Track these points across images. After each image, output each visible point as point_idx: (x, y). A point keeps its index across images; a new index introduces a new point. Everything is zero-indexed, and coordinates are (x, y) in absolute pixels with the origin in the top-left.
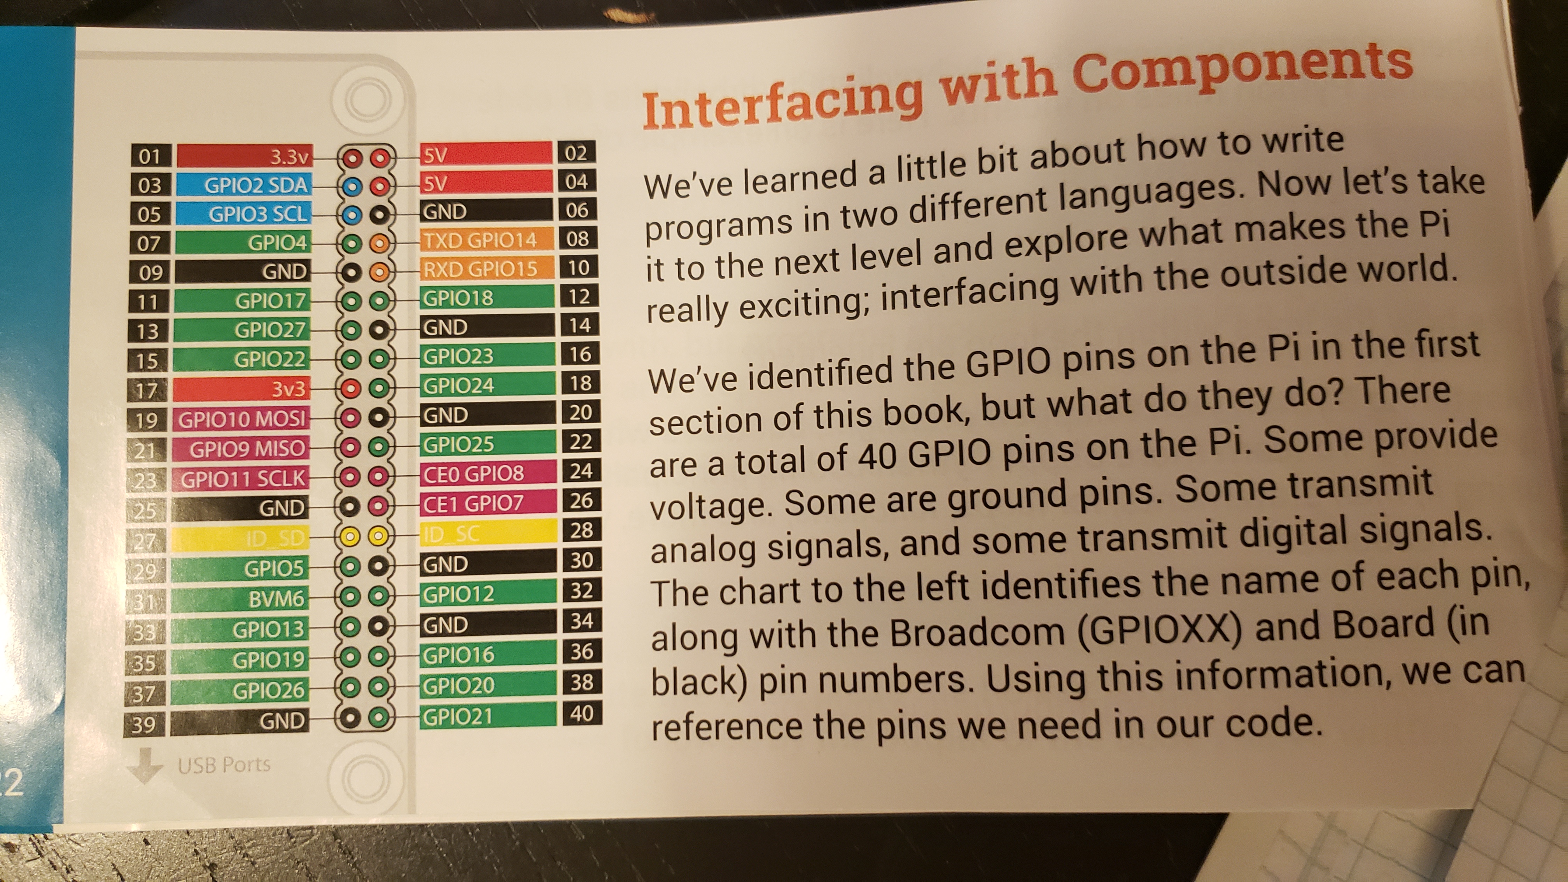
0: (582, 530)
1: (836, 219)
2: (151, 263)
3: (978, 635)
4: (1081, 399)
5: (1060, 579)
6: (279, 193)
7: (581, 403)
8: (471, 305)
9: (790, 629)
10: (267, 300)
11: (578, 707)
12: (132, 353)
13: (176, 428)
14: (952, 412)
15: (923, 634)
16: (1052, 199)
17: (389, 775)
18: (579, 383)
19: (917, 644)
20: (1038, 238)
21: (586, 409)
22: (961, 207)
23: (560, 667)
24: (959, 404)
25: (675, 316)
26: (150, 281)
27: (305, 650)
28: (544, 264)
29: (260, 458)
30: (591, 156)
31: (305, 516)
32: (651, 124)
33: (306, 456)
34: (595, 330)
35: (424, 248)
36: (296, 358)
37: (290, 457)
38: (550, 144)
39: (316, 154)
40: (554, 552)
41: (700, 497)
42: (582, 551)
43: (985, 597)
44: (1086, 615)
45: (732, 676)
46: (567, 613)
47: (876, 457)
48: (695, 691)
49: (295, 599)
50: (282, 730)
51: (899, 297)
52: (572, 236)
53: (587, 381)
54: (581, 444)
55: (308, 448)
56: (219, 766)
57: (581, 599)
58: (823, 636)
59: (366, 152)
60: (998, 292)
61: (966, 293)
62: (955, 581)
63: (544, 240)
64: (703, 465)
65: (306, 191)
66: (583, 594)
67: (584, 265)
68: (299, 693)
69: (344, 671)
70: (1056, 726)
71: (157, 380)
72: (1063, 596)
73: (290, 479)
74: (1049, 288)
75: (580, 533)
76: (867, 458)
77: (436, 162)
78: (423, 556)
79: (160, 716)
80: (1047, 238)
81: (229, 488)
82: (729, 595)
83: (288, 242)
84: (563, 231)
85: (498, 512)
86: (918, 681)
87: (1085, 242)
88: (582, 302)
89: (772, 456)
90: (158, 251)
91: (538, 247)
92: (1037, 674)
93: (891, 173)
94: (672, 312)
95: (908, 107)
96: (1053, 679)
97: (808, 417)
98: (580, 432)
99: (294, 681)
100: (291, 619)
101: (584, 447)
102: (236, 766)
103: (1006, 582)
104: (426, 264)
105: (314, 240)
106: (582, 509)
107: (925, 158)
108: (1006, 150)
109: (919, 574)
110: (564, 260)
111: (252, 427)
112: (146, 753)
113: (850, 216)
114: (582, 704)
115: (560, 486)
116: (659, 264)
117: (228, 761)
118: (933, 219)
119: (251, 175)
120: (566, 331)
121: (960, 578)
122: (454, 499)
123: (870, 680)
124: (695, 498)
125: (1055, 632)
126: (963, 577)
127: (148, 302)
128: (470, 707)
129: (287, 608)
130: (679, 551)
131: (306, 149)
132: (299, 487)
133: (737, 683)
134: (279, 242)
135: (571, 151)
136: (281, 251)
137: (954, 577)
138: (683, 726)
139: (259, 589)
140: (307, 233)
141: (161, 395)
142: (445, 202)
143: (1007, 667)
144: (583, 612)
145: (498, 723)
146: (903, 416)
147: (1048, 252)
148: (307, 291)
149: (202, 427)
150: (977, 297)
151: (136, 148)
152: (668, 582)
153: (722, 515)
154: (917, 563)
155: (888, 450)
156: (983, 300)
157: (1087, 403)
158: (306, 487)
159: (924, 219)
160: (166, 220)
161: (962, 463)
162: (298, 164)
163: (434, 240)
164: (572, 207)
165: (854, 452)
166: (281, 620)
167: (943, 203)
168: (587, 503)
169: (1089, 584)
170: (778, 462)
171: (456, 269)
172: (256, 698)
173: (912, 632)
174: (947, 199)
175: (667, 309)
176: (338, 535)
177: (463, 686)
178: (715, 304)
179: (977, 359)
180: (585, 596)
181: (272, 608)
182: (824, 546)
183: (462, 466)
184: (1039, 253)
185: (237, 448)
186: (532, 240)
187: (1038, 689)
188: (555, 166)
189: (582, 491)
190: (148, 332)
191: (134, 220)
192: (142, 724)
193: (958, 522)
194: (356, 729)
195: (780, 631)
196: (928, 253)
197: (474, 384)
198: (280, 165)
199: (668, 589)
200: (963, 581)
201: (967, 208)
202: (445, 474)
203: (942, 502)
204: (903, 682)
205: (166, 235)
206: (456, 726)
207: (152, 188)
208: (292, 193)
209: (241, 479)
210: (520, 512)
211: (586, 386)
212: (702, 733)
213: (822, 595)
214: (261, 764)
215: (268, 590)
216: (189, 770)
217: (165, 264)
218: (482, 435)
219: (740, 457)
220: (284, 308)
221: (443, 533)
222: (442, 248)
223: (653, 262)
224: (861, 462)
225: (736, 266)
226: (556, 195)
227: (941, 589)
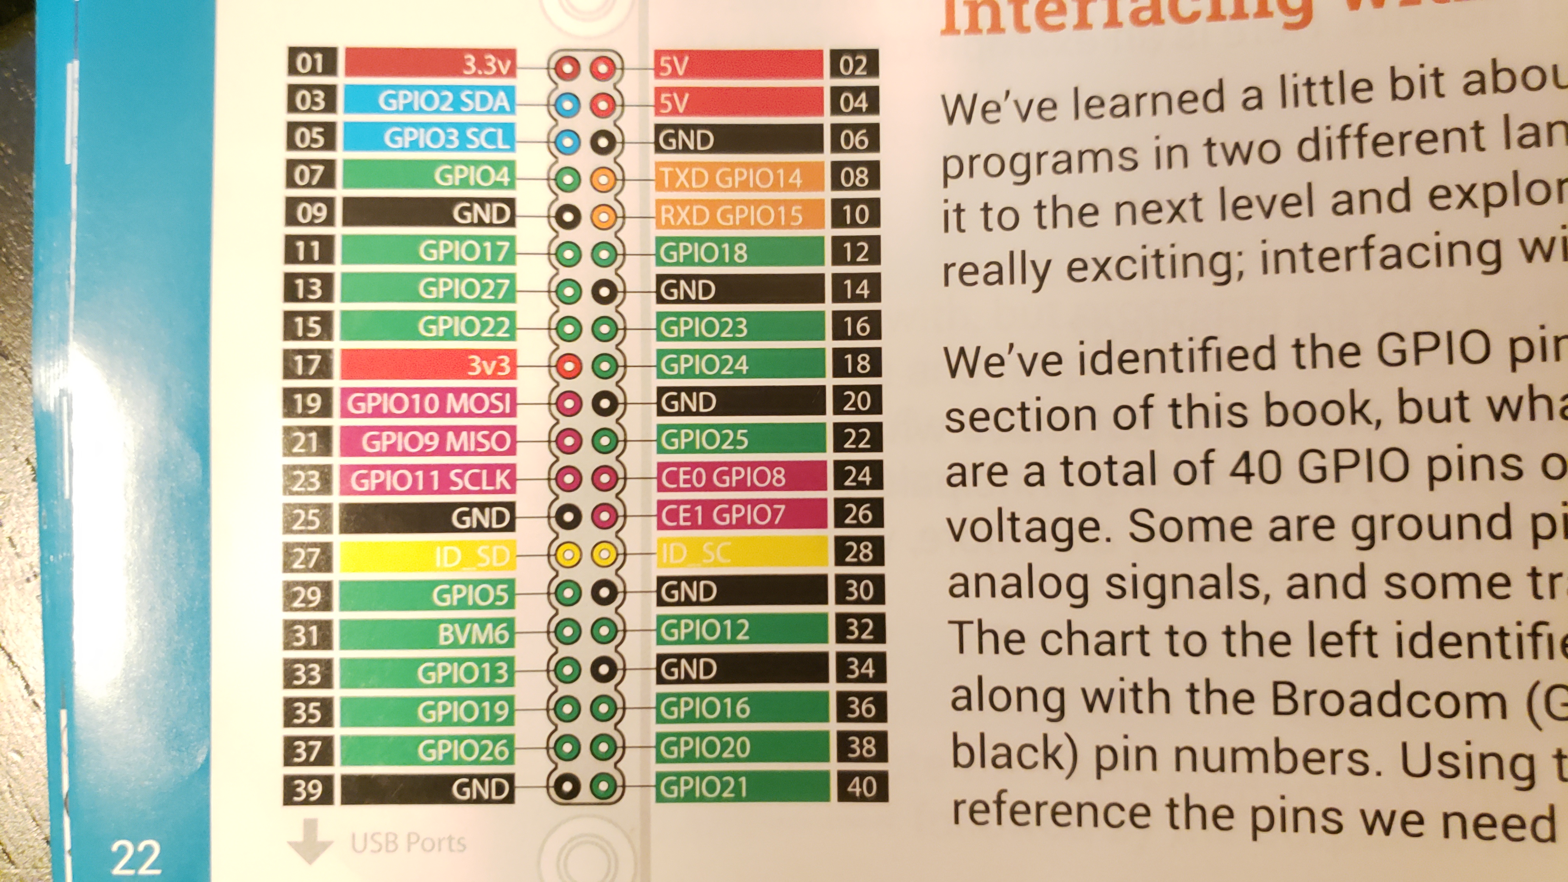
0: (859, 551)
1: (1198, 154)
2: (312, 201)
3: (1389, 704)
4: (1533, 399)
5: (1502, 634)
6: (473, 112)
7: (857, 389)
8: (720, 262)
9: (1136, 690)
10: (459, 250)
11: (857, 779)
12: (289, 316)
13: (345, 414)
14: (1358, 411)
15: (1315, 700)
16: (1493, 136)
17: (617, 861)
18: (855, 363)
19: (1307, 712)
20: (1473, 186)
21: (864, 397)
22: (1367, 142)
23: (833, 727)
24: (1366, 402)
25: (979, 278)
26: (311, 224)
27: (510, 700)
28: (811, 209)
29: (452, 453)
30: (873, 69)
31: (511, 527)
32: (950, 28)
33: (512, 451)
34: (875, 296)
35: (660, 187)
36: (499, 326)
37: (491, 452)
38: (820, 53)
39: (520, 61)
40: (824, 578)
41: (1013, 514)
42: (859, 578)
43: (1400, 654)
44: (1537, 683)
45: (1058, 747)
46: (842, 657)
47: (1254, 468)
48: (1009, 765)
49: (497, 633)
50: (479, 800)
51: (1285, 258)
52: (848, 173)
53: (864, 362)
54: (857, 441)
55: (514, 442)
56: (402, 842)
57: (859, 641)
58: (1179, 700)
59: (585, 61)
60: (1419, 256)
61: (1376, 255)
62: (1358, 634)
63: (812, 181)
64: (1017, 473)
65: (508, 108)
66: (861, 633)
67: (862, 212)
68: (501, 753)
69: (559, 727)
70: (1494, 825)
71: (320, 352)
72: (1505, 656)
73: (491, 481)
74: (1489, 253)
75: (857, 555)
76: (1242, 469)
77: (674, 75)
78: (661, 580)
79: (327, 781)
80: (1486, 187)
81: (413, 491)
82: (1053, 643)
83: (485, 176)
84: (837, 167)
85: (754, 526)
86: (1306, 760)
87: (1539, 192)
88: (859, 259)
89: (1110, 463)
90: (321, 185)
91: (805, 187)
92: (1469, 756)
93: (1272, 96)
94: (976, 272)
95: (1294, 12)
96: (1491, 763)
97: (1161, 413)
98: (856, 426)
99: (495, 739)
100: (493, 660)
101: (861, 446)
102: (423, 844)
103: (1429, 635)
104: (663, 208)
105: (519, 173)
106: (859, 525)
107: (1318, 79)
108: (1428, 71)
109: (1311, 624)
110: (837, 204)
111: (442, 413)
112: (310, 826)
113: (1217, 151)
114: (862, 775)
115: (831, 494)
116: (959, 210)
117: (413, 839)
118: (1330, 157)
119: (436, 88)
120: (839, 297)
121: (1366, 630)
122: (699, 508)
123: (1242, 757)
124: (1006, 515)
125: (1495, 703)
126: (1370, 628)
127: (309, 250)
128: (720, 775)
129: (486, 645)
130: (985, 582)
131: (508, 55)
132: (503, 490)
133: (1066, 756)
134: (475, 175)
135: (847, 63)
136: (477, 186)
137: (1358, 628)
138: (993, 808)
139: (452, 621)
140: (511, 165)
141: (324, 371)
142: (687, 128)
143: (1428, 746)
144: (862, 657)
145: (753, 797)
146: (1291, 414)
147: (1488, 204)
148: (512, 239)
149: (377, 412)
150: (1391, 262)
151: (294, 52)
152: (971, 622)
153: (1043, 538)
154: (1308, 608)
155: (1270, 460)
156: (1398, 265)
157: (1540, 405)
158: (513, 491)
159: (1317, 157)
160: (330, 145)
161: (1370, 479)
162: (498, 74)
163: (674, 177)
164: (847, 137)
165: (1224, 461)
166: (480, 661)
167: (1343, 137)
168: (865, 517)
169: (1543, 642)
170: (1119, 472)
171: (701, 215)
172: (448, 759)
173: (1300, 697)
174: (1348, 131)
175: (969, 269)
176: (552, 552)
177: (711, 747)
178: (1033, 263)
179: (1391, 343)
180: (864, 636)
181: (468, 645)
182: (1183, 583)
183: (710, 467)
184: (1475, 206)
185: (423, 440)
186: (797, 178)
187: (1470, 776)
188: (827, 82)
189: (859, 502)
190: (308, 290)
191: (291, 145)
192: (306, 789)
193: (1365, 556)
194: (575, 800)
195: (1122, 691)
196: (1323, 201)
197: (724, 363)
198: (476, 75)
199: (971, 632)
200: (1370, 633)
201: (1375, 144)
202: (688, 477)
203: (1343, 529)
204: (1286, 761)
205: (330, 165)
206: (702, 799)
207: (314, 103)
208: (490, 112)
209: (428, 480)
210: (782, 526)
211: (864, 368)
212: (1018, 818)
213: (1179, 647)
214: (454, 842)
215: (463, 623)
216: (365, 848)
217: (329, 202)
218: (735, 427)
219: (1066, 463)
220: (482, 261)
221: (685, 552)
222: (682, 188)
223: (952, 206)
224: (1234, 474)
225: (1063, 214)
226: (827, 120)
227: (1340, 642)
